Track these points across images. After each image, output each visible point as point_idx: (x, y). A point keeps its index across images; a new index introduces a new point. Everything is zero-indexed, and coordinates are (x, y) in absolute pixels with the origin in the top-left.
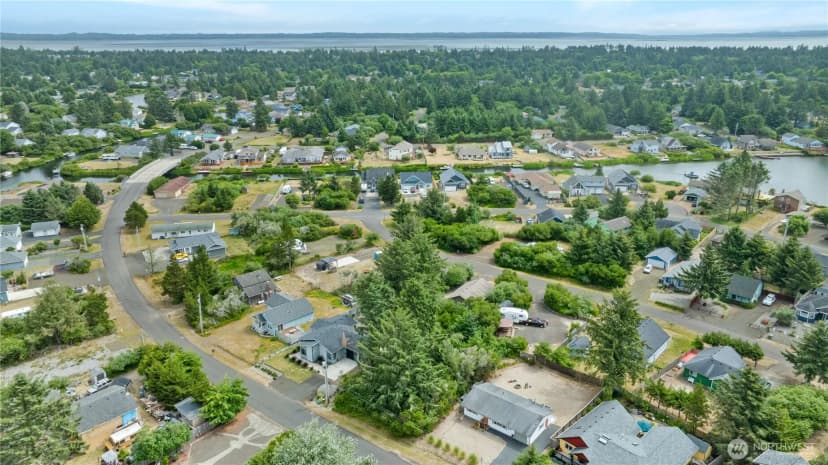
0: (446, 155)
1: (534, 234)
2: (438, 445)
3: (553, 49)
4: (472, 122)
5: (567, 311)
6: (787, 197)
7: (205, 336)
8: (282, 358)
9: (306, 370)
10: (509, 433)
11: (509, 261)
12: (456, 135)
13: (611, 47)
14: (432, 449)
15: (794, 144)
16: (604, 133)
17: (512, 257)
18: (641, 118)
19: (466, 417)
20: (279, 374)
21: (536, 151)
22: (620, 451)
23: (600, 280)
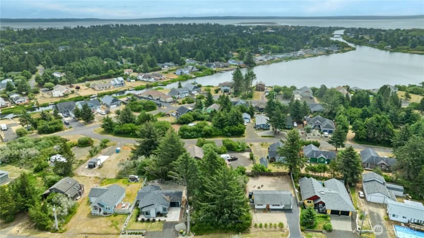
0: (86, 89)
1: (187, 120)
2: (261, 226)
3: (82, 27)
4: (89, 69)
5: (240, 150)
6: (260, 84)
7: (64, 231)
8: (135, 223)
9: (157, 223)
10: (281, 207)
11: (189, 135)
12: (83, 78)
13: (113, 25)
14: (260, 229)
15: (235, 64)
16: (157, 68)
17: (189, 133)
18: (169, 59)
19: (257, 209)
20: (144, 232)
21: (134, 80)
22: (331, 194)
23: (236, 133)
